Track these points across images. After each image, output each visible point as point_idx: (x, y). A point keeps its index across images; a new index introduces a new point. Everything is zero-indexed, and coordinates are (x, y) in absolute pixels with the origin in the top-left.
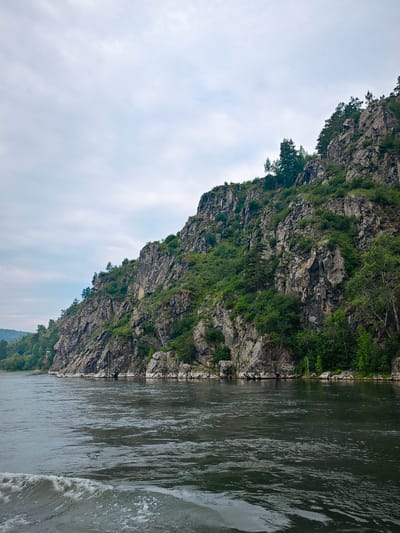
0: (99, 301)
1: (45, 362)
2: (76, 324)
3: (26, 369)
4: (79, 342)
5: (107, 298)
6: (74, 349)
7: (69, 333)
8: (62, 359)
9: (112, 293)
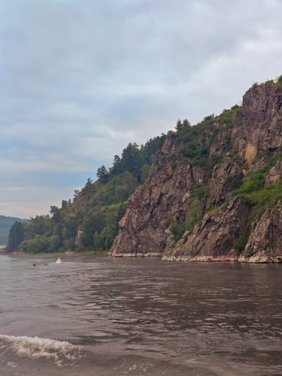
0: (174, 167)
1: (77, 243)
2: (147, 195)
3: (51, 252)
4: (151, 217)
5: (186, 163)
6: (145, 226)
7: (139, 207)
8: (130, 238)
9: (191, 156)
